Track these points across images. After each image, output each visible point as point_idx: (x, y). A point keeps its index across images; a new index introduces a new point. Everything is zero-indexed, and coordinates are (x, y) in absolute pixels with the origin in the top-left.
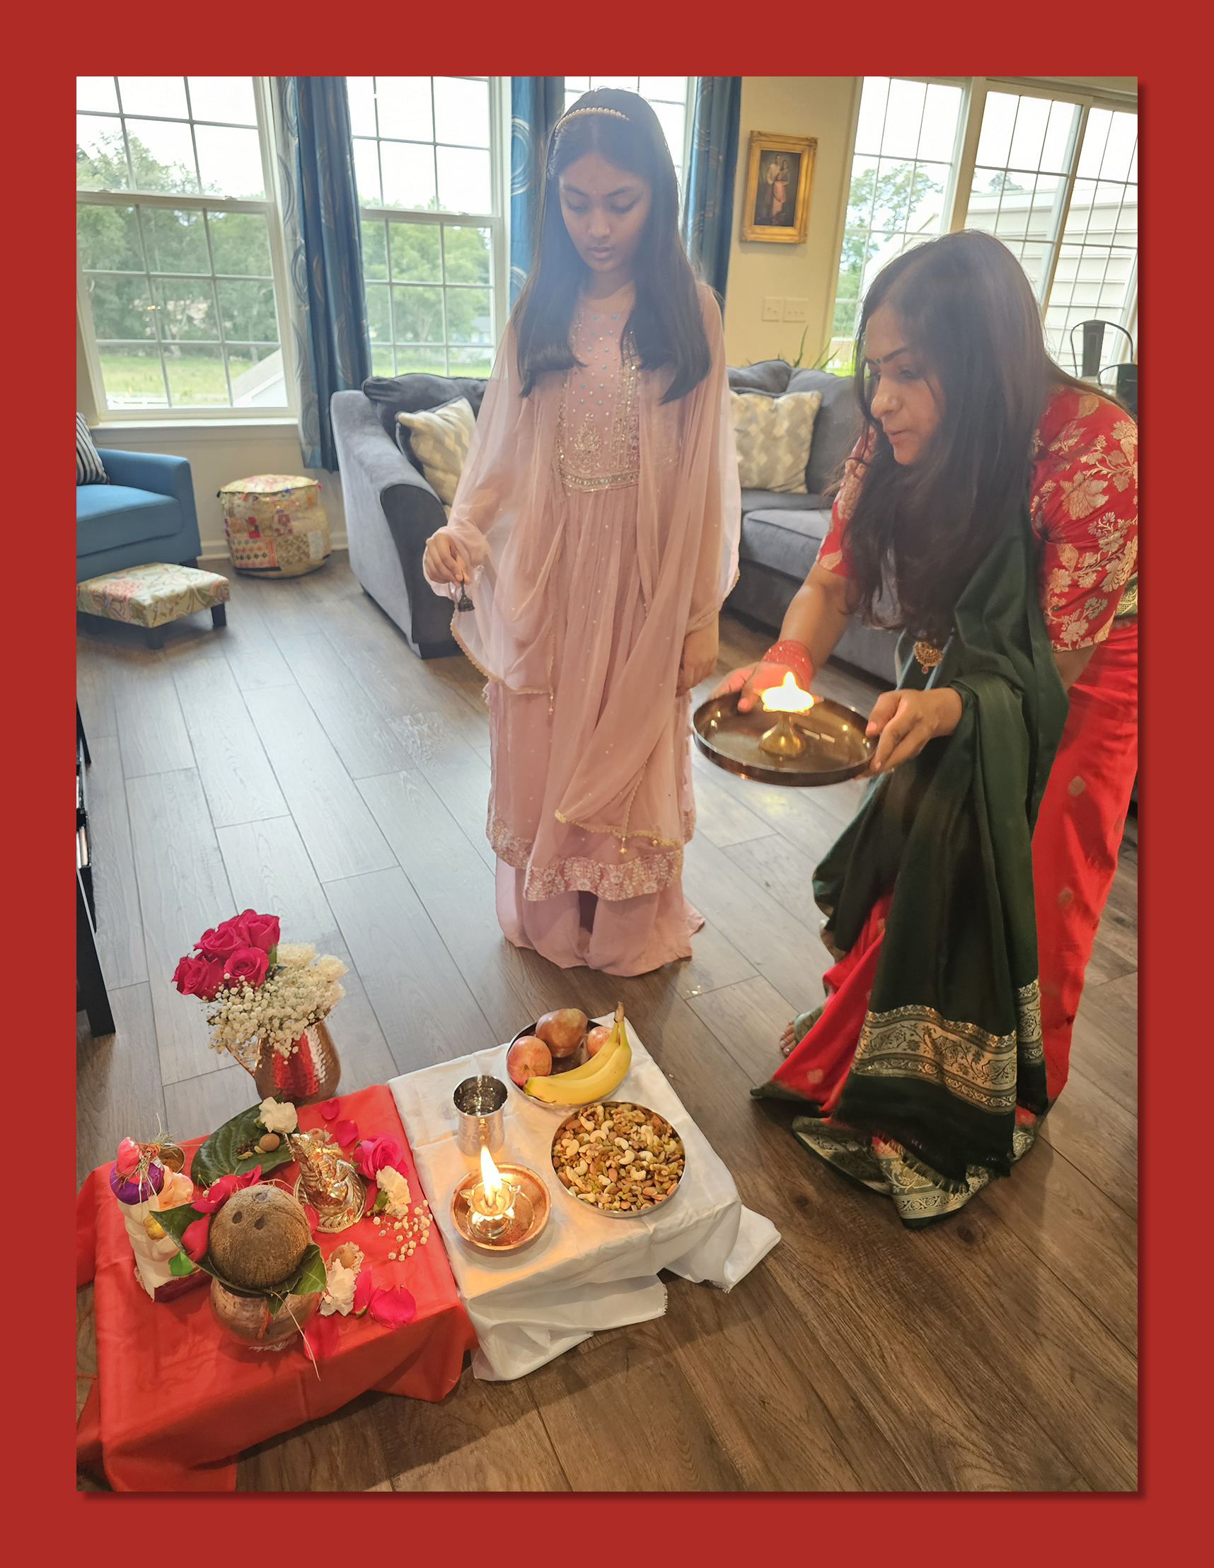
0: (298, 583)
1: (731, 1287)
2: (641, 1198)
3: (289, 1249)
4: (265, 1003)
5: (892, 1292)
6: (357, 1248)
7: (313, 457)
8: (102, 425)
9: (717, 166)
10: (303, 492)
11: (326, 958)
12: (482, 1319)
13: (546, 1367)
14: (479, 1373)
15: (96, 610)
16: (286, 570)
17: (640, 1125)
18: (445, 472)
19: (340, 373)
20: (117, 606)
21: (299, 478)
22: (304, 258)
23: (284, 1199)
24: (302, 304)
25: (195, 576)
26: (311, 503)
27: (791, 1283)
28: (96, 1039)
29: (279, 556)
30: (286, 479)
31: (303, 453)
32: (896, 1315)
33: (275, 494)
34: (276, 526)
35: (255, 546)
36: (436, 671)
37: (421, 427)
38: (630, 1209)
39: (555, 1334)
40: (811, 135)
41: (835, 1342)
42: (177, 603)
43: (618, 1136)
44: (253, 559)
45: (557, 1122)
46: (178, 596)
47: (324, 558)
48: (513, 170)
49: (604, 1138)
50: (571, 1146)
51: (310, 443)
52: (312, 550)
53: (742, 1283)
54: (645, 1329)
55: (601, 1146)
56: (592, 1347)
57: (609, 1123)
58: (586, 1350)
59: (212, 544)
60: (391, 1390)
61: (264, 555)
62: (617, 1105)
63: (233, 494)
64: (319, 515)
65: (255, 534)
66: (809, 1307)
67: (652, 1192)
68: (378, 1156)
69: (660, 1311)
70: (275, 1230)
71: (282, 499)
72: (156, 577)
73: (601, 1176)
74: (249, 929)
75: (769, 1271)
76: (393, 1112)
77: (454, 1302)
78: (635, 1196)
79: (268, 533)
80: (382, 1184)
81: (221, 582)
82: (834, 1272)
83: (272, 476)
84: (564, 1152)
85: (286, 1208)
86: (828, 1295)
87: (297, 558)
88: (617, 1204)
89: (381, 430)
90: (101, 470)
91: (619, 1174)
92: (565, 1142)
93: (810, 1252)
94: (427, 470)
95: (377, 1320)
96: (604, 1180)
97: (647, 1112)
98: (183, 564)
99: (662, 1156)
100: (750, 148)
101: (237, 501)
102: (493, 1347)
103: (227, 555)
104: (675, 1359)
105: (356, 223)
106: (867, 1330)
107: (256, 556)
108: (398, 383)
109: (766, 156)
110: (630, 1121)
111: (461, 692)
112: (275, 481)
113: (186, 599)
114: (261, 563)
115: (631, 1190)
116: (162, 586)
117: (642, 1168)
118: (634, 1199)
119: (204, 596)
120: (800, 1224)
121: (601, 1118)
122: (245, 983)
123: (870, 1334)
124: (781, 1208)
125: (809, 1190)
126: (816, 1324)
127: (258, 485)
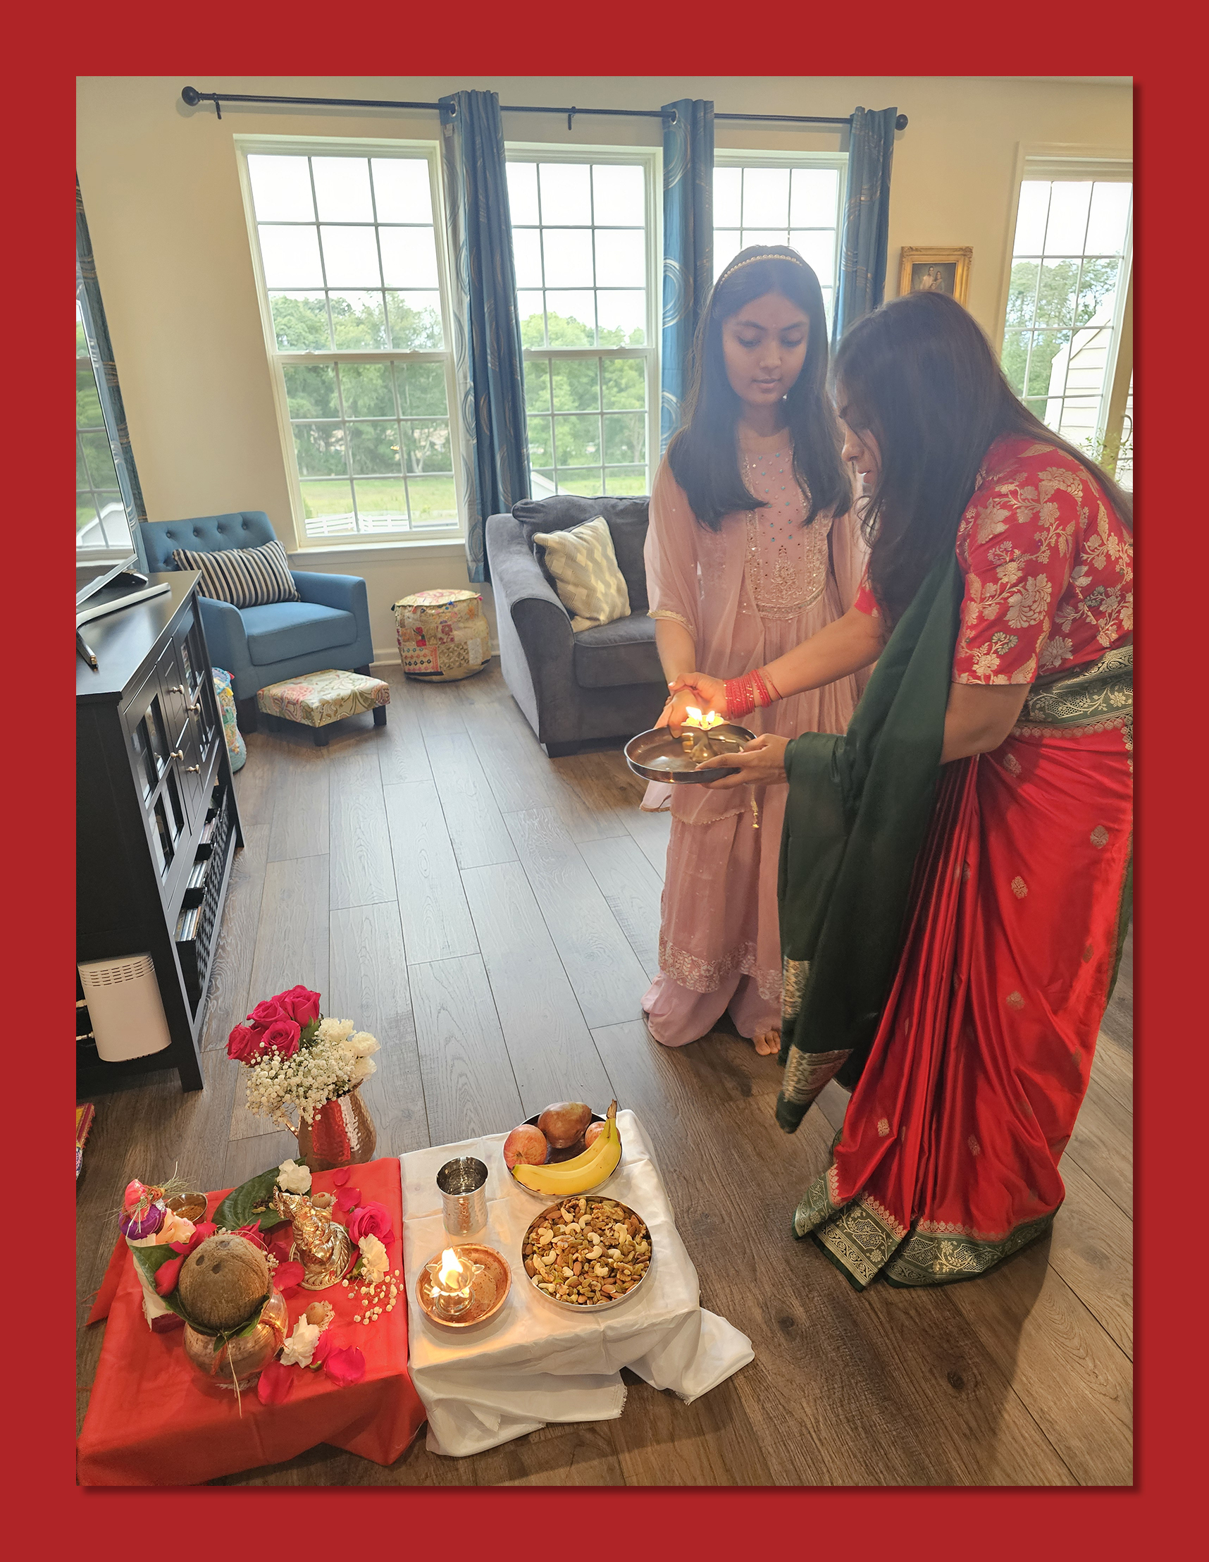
0: (457, 687)
1: (692, 1399)
2: (598, 1294)
3: (241, 1296)
4: (290, 1071)
5: (861, 1429)
6: (331, 1307)
7: (477, 572)
8: (300, 551)
9: (866, 284)
10: (465, 604)
11: (362, 1035)
12: (428, 1391)
13: (495, 1450)
14: (430, 1446)
15: (274, 711)
16: (446, 676)
17: (616, 1221)
18: (576, 585)
19: (501, 498)
20: (291, 708)
21: (463, 592)
22: (473, 399)
23: (244, 1250)
24: (470, 438)
25: (360, 681)
26: (472, 615)
27: (755, 1404)
28: (186, 1095)
29: (441, 662)
30: (452, 593)
31: (469, 569)
32: (859, 1455)
33: (440, 606)
34: (440, 635)
35: (423, 653)
36: (560, 770)
37: (554, 545)
38: (585, 1303)
39: (507, 1419)
40: (964, 244)
41: (786, 1471)
42: (341, 705)
43: (593, 1231)
44: (419, 665)
45: (538, 1209)
46: (342, 699)
47: (483, 663)
48: (665, 306)
49: (578, 1230)
50: (546, 1235)
51: (475, 560)
52: (471, 656)
53: (705, 1397)
54: (598, 1429)
55: (572, 1238)
56: (543, 1438)
57: (588, 1217)
58: (537, 1440)
59: (385, 651)
60: (348, 1447)
61: (429, 662)
62: (602, 1200)
63: (403, 606)
64: (480, 625)
65: (422, 643)
66: (767, 1432)
67: (612, 1289)
68: (364, 1223)
69: (614, 1413)
70: (230, 1276)
71: (446, 611)
72: (327, 683)
73: (565, 1268)
74: (293, 1003)
75: (736, 1389)
76: (398, 1184)
77: (401, 1368)
78: (594, 1291)
79: (433, 641)
80: (363, 1251)
81: (382, 686)
82: (803, 1400)
83: (440, 591)
84: (538, 1240)
85: (244, 1257)
86: (791, 1423)
87: (458, 664)
88: (574, 1297)
89: (525, 549)
90: (293, 589)
91: (583, 1268)
92: (541, 1231)
93: (783, 1376)
94: (559, 584)
95: (331, 1377)
96: (568, 1272)
97: (629, 1213)
98: (357, 671)
99: (631, 1256)
100: (901, 264)
101: (407, 613)
102: (440, 1421)
103: (399, 661)
104: (619, 1462)
105: (518, 365)
106: (823, 1465)
107: (422, 663)
108: (543, 506)
109: (917, 269)
110: (608, 1217)
111: (578, 789)
112: (442, 595)
113: (350, 703)
114: (426, 668)
115: (590, 1285)
116: (330, 691)
117: (607, 1265)
118: (591, 1294)
119: (366, 699)
120: (780, 1345)
121: (582, 1211)
122: (277, 1053)
123: (825, 1470)
124: (764, 1327)
125: (799, 1312)
126: (770, 1449)
127: (426, 599)
